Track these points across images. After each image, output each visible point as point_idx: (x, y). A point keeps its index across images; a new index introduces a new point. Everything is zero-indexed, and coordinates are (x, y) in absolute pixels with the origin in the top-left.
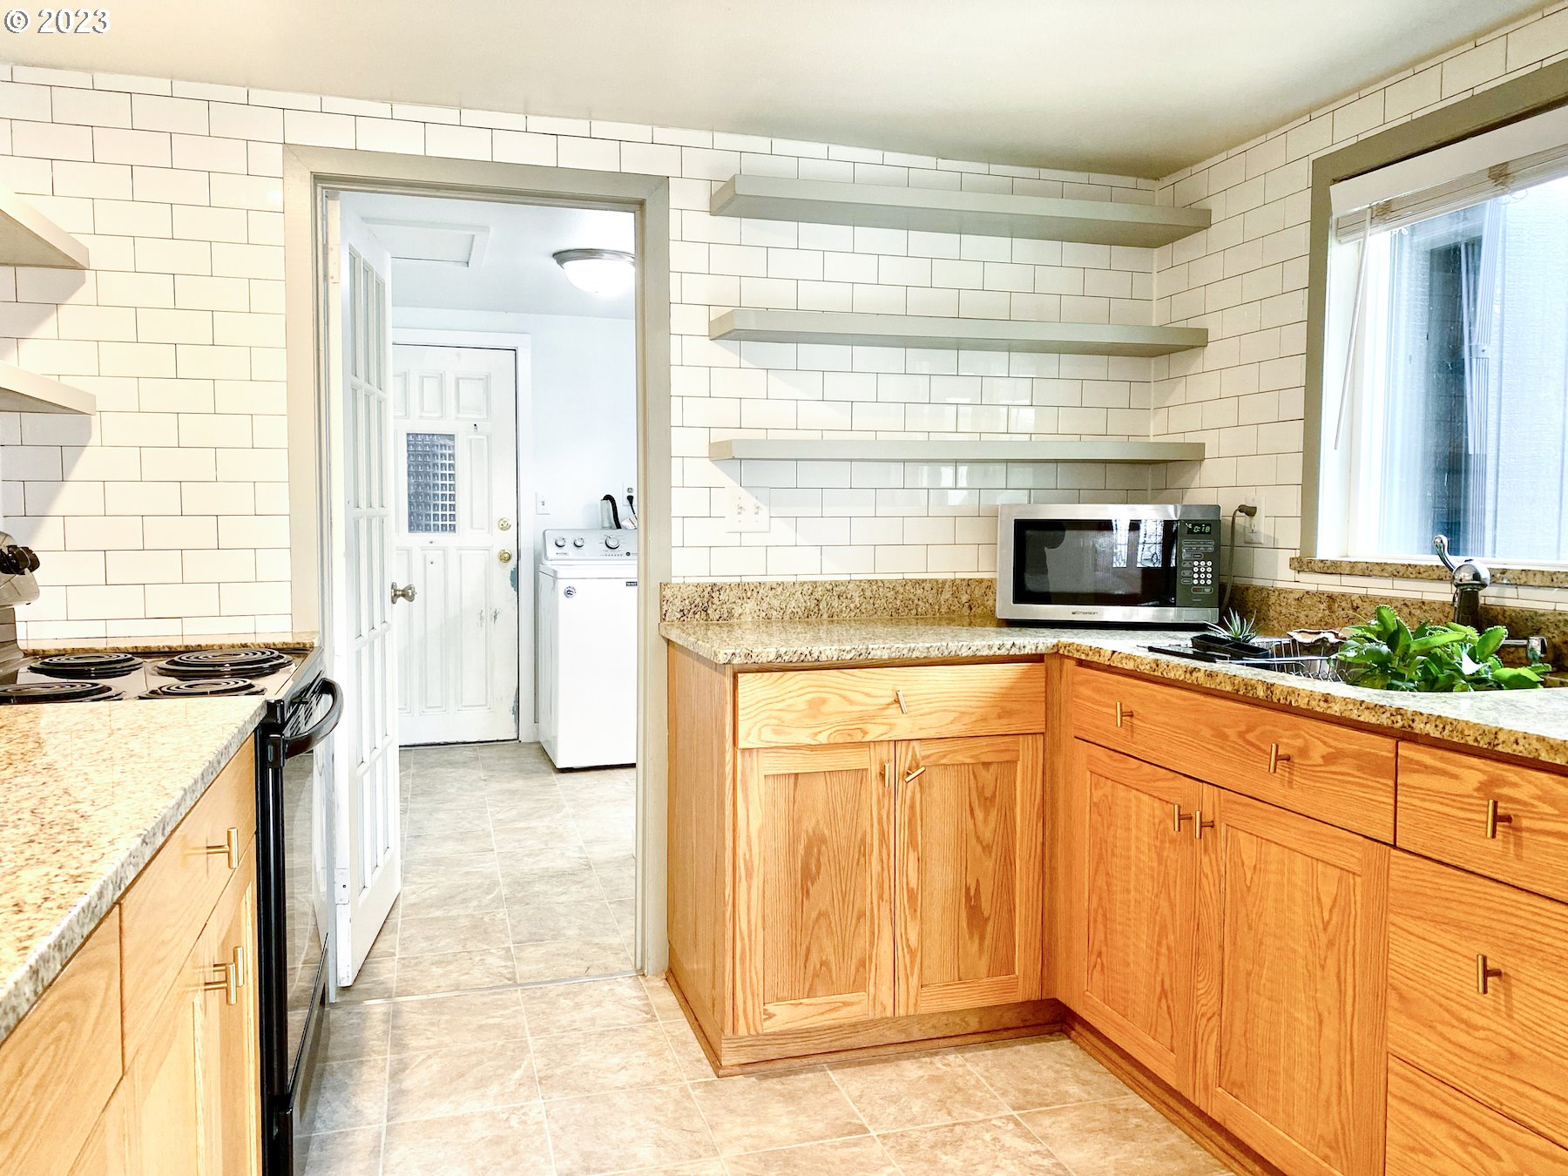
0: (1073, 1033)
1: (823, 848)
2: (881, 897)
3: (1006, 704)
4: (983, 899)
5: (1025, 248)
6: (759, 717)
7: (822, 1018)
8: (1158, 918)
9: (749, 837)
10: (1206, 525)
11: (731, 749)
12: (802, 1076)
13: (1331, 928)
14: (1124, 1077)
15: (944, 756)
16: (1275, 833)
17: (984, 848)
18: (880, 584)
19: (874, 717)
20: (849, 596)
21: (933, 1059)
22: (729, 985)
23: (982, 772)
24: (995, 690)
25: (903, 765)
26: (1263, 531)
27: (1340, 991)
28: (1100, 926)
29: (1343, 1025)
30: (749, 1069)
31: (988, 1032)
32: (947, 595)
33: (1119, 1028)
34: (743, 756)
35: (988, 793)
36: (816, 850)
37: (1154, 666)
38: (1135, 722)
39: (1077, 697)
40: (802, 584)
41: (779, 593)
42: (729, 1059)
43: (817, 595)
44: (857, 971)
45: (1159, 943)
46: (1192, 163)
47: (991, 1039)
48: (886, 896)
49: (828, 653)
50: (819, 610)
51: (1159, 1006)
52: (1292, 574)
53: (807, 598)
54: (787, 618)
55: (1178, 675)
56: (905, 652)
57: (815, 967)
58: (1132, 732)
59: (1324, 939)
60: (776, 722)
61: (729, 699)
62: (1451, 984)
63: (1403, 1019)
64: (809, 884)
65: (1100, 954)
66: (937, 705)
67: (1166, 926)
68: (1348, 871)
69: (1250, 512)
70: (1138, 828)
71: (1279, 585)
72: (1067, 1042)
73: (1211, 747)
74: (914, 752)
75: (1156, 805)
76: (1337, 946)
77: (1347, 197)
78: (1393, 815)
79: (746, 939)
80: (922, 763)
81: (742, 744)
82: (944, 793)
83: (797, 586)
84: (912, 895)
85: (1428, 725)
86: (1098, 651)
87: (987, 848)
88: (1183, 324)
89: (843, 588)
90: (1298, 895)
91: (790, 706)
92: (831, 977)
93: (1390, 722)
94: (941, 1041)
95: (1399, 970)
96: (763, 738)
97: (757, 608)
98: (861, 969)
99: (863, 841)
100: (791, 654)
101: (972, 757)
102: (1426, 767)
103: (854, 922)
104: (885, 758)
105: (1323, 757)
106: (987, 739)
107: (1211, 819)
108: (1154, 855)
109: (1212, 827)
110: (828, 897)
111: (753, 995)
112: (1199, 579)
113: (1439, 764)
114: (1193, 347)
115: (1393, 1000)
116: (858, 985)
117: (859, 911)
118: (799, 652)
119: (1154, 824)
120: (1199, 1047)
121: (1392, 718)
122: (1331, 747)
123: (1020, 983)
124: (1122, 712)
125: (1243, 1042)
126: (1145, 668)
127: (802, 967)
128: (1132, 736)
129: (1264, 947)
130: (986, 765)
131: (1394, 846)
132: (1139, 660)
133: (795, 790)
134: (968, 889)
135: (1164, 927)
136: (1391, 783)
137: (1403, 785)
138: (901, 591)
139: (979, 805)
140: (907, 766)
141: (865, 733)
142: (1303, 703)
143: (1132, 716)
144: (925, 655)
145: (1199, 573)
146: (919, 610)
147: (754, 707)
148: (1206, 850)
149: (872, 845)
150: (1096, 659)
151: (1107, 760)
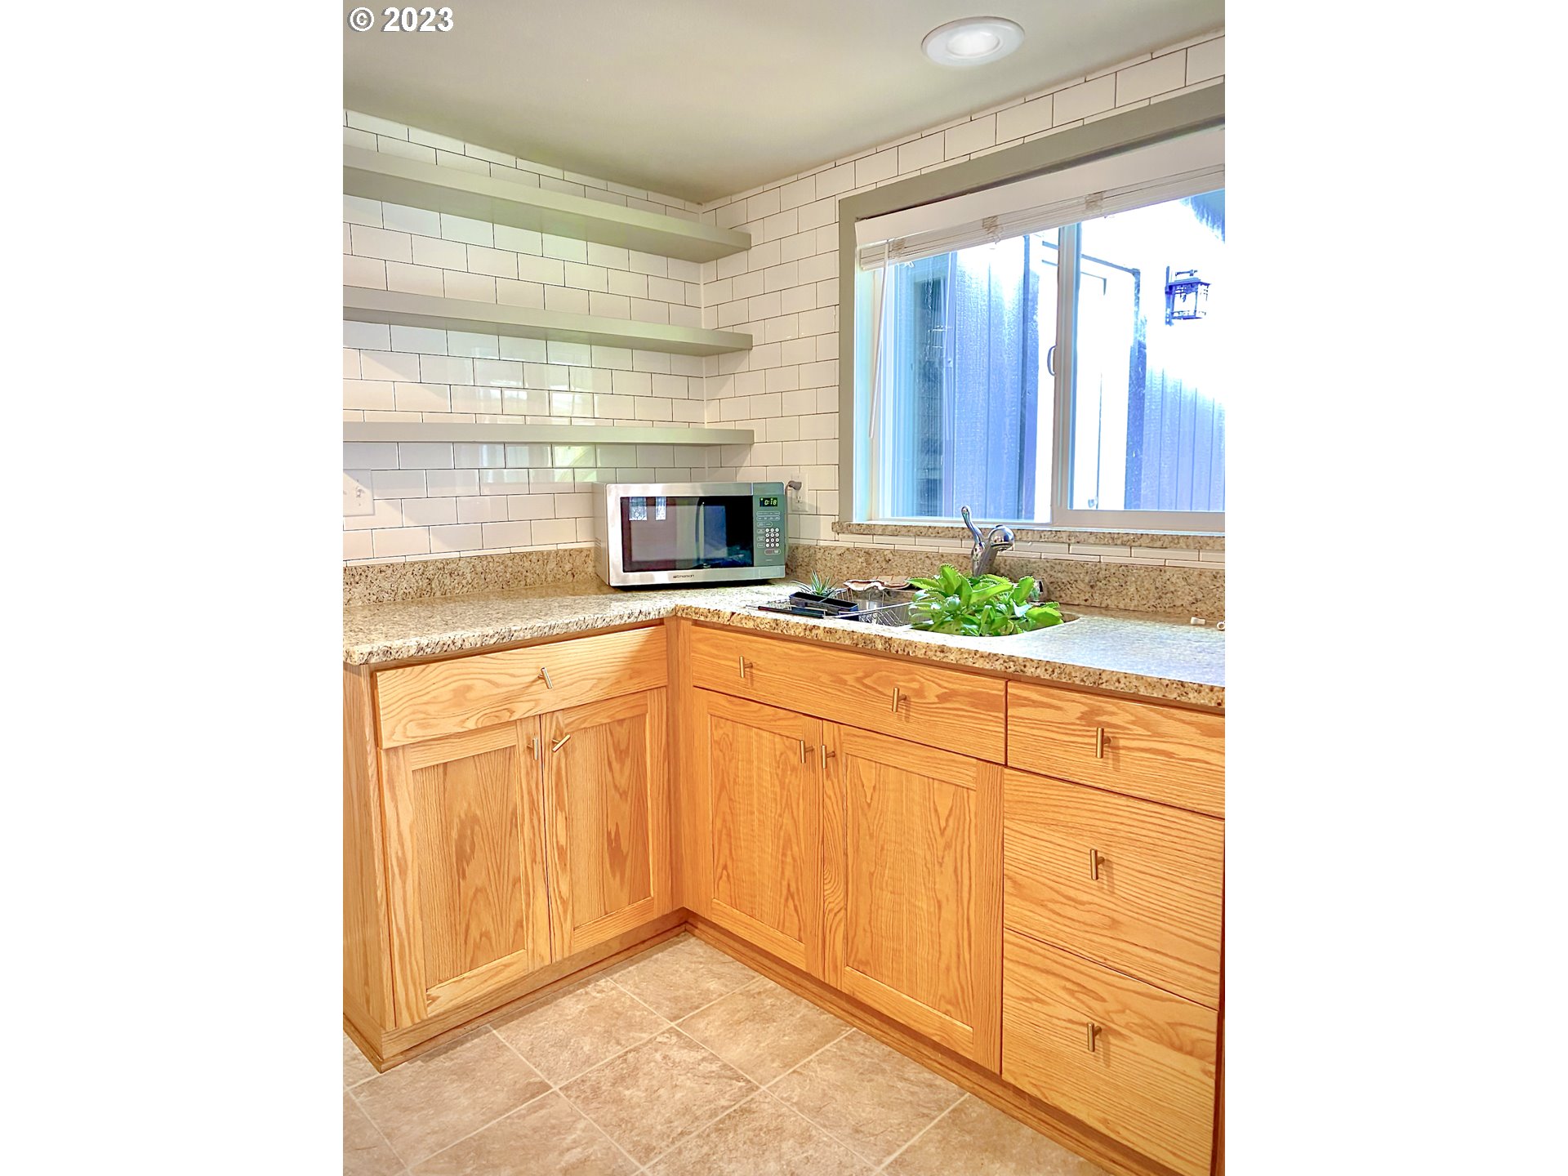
0: (697, 932)
1: (477, 828)
2: (534, 861)
3: (637, 666)
4: (622, 840)
5: (598, 251)
6: (403, 714)
7: (486, 984)
8: (782, 834)
9: (400, 834)
10: (774, 499)
11: (373, 750)
12: (468, 1045)
13: (949, 831)
14: (749, 962)
15: (585, 721)
16: (892, 759)
17: (621, 795)
18: (490, 559)
19: (519, 696)
20: (460, 573)
21: (587, 990)
22: (387, 983)
23: (617, 729)
24: (626, 655)
25: (548, 737)
26: (807, 501)
27: (957, 882)
28: (725, 845)
29: (960, 909)
30: (413, 1053)
31: (628, 949)
32: (552, 565)
33: (747, 926)
34: (387, 755)
35: (623, 747)
36: (469, 832)
37: (774, 625)
38: (754, 671)
39: (695, 652)
40: (413, 564)
41: (389, 575)
42: (389, 1050)
43: (428, 574)
44: (516, 932)
45: (784, 855)
46: (732, 193)
47: (631, 954)
48: (538, 859)
49: (472, 640)
50: (431, 589)
51: (786, 905)
52: (832, 535)
53: (418, 578)
54: (399, 600)
55: (800, 632)
56: (547, 630)
57: (475, 941)
58: (752, 680)
59: (941, 842)
60: (423, 716)
61: (367, 699)
62: (1060, 871)
63: (1017, 901)
64: (465, 864)
65: (725, 867)
66: (577, 675)
67: (790, 840)
68: (963, 787)
69: (796, 486)
70: (760, 760)
71: (822, 543)
72: (692, 940)
73: (830, 690)
74: (558, 722)
75: (776, 740)
76: (953, 847)
77: (870, 234)
78: (1004, 742)
79: (404, 934)
80: (565, 731)
81: (386, 744)
82: (586, 757)
83: (407, 566)
84: (561, 851)
85: (1039, 670)
86: (717, 613)
87: (623, 795)
88: (730, 330)
89: (454, 566)
90: (916, 809)
91: (434, 697)
92: (491, 945)
93: (1003, 668)
94: (590, 969)
95: (1013, 863)
96: (409, 734)
97: (366, 592)
98: (519, 929)
99: (514, 813)
100: (433, 645)
101: (608, 717)
102: (1034, 701)
103: (510, 889)
104: (531, 731)
105: (937, 696)
106: (620, 699)
107: (833, 750)
108: (777, 783)
109: (834, 756)
110: (484, 873)
111: (414, 984)
112: (770, 543)
113: (1045, 700)
114: (741, 350)
115: (1008, 885)
116: (516, 944)
117: (514, 880)
118: (441, 643)
119: (775, 755)
120: (827, 936)
121: (1006, 664)
122: (945, 688)
123: (656, 902)
124: (744, 665)
125: (867, 928)
126: (765, 627)
127: (463, 946)
128: (752, 684)
129: (885, 852)
130: (621, 722)
131: (1006, 765)
132: (759, 620)
133: (445, 780)
134: (609, 834)
135: (788, 842)
136: (1002, 715)
137: (1013, 717)
138: (510, 564)
139: (616, 759)
140: (552, 736)
141: (512, 712)
142: (920, 654)
143: (752, 667)
144: (564, 630)
145: (770, 538)
146: (528, 581)
147: (397, 705)
148: (828, 776)
149: (523, 815)
150: (715, 620)
151: (727, 705)
